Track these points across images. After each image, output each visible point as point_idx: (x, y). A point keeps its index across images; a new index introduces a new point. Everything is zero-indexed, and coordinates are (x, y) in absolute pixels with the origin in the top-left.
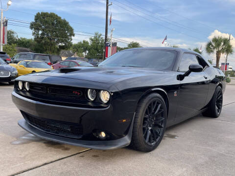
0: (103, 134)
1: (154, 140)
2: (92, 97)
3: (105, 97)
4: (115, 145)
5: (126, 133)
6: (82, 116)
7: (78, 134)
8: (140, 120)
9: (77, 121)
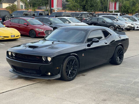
0: (49, 74)
1: (72, 76)
2: (45, 59)
3: (49, 59)
4: (54, 78)
5: (59, 73)
6: (40, 67)
7: (40, 74)
8: (64, 68)
9: (38, 69)
